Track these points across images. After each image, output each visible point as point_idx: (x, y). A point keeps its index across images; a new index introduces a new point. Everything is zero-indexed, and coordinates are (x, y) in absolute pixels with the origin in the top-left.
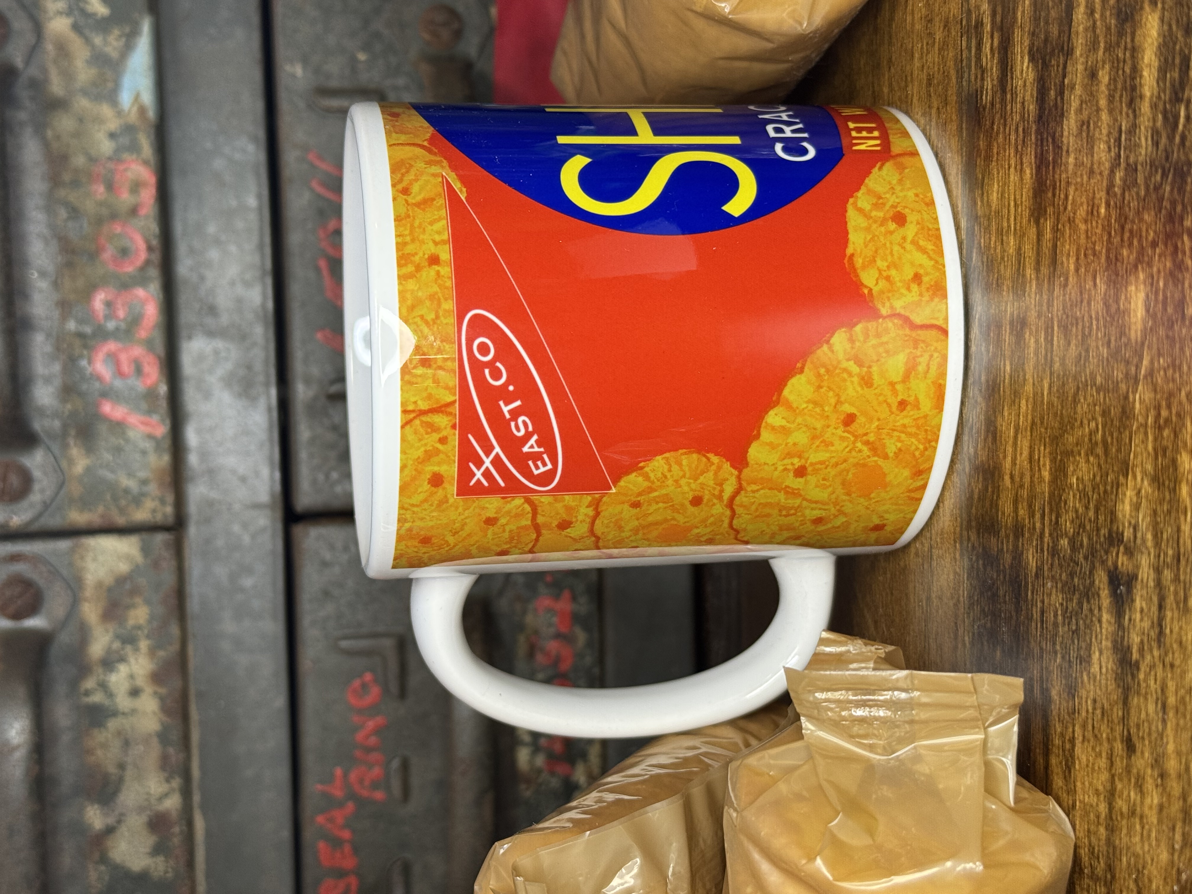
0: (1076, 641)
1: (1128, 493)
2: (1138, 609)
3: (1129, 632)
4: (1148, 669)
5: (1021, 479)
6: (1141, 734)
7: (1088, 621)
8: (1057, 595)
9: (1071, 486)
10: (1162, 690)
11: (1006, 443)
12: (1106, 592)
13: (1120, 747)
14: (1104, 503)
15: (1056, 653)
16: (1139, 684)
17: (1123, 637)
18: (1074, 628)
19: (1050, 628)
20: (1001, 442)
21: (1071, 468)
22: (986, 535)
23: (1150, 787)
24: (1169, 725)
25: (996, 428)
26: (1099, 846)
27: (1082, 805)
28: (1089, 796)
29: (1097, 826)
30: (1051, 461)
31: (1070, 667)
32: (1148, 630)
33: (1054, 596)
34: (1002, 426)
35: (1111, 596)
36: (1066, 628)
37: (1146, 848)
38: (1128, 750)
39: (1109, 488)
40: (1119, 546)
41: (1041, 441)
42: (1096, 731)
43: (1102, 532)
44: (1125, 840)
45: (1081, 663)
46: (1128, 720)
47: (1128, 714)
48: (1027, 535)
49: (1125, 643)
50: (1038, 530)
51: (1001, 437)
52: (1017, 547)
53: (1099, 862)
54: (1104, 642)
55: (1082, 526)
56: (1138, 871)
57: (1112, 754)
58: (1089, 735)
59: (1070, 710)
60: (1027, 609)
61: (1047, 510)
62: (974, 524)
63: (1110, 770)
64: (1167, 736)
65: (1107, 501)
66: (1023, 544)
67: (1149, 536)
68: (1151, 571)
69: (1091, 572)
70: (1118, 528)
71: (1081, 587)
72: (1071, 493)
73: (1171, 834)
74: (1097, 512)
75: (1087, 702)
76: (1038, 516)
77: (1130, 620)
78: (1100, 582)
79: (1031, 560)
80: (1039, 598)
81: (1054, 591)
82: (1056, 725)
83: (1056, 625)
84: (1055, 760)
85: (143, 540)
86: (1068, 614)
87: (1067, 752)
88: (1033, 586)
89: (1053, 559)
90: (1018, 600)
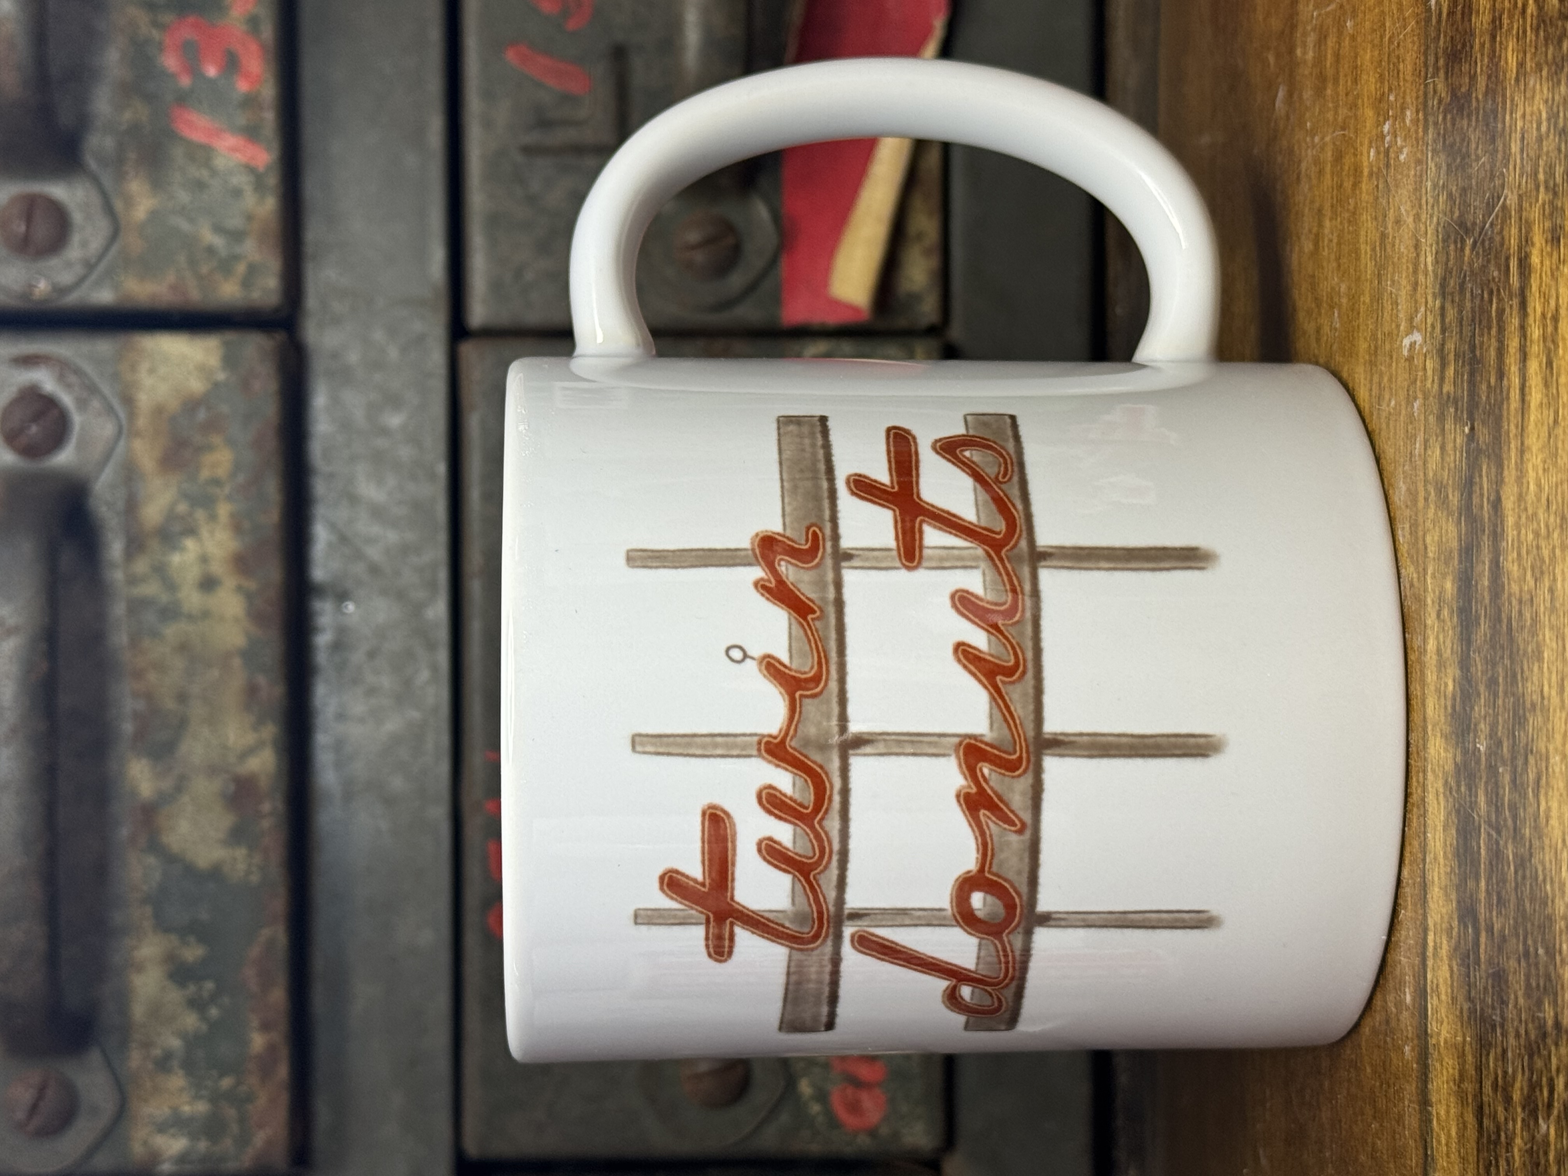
8: (1541, 91)
15: (1537, 187)
19: (1531, 153)
22: (1457, 67)
31: (1555, 194)
33: (1537, 97)
48: (1506, 21)
52: (1494, 51)
59: (1554, 267)
60: (1504, 145)
62: (1441, 62)
66: (1501, 43)
79: (1511, 60)
80: (1519, 114)
81: (1538, 87)
82: (1535, 306)
83: (1540, 139)
84: (1533, 366)
85: (226, 344)
86: (1555, 109)
87: (1549, 339)
88: (1512, 100)
89: (1537, 36)
90: (1493, 140)
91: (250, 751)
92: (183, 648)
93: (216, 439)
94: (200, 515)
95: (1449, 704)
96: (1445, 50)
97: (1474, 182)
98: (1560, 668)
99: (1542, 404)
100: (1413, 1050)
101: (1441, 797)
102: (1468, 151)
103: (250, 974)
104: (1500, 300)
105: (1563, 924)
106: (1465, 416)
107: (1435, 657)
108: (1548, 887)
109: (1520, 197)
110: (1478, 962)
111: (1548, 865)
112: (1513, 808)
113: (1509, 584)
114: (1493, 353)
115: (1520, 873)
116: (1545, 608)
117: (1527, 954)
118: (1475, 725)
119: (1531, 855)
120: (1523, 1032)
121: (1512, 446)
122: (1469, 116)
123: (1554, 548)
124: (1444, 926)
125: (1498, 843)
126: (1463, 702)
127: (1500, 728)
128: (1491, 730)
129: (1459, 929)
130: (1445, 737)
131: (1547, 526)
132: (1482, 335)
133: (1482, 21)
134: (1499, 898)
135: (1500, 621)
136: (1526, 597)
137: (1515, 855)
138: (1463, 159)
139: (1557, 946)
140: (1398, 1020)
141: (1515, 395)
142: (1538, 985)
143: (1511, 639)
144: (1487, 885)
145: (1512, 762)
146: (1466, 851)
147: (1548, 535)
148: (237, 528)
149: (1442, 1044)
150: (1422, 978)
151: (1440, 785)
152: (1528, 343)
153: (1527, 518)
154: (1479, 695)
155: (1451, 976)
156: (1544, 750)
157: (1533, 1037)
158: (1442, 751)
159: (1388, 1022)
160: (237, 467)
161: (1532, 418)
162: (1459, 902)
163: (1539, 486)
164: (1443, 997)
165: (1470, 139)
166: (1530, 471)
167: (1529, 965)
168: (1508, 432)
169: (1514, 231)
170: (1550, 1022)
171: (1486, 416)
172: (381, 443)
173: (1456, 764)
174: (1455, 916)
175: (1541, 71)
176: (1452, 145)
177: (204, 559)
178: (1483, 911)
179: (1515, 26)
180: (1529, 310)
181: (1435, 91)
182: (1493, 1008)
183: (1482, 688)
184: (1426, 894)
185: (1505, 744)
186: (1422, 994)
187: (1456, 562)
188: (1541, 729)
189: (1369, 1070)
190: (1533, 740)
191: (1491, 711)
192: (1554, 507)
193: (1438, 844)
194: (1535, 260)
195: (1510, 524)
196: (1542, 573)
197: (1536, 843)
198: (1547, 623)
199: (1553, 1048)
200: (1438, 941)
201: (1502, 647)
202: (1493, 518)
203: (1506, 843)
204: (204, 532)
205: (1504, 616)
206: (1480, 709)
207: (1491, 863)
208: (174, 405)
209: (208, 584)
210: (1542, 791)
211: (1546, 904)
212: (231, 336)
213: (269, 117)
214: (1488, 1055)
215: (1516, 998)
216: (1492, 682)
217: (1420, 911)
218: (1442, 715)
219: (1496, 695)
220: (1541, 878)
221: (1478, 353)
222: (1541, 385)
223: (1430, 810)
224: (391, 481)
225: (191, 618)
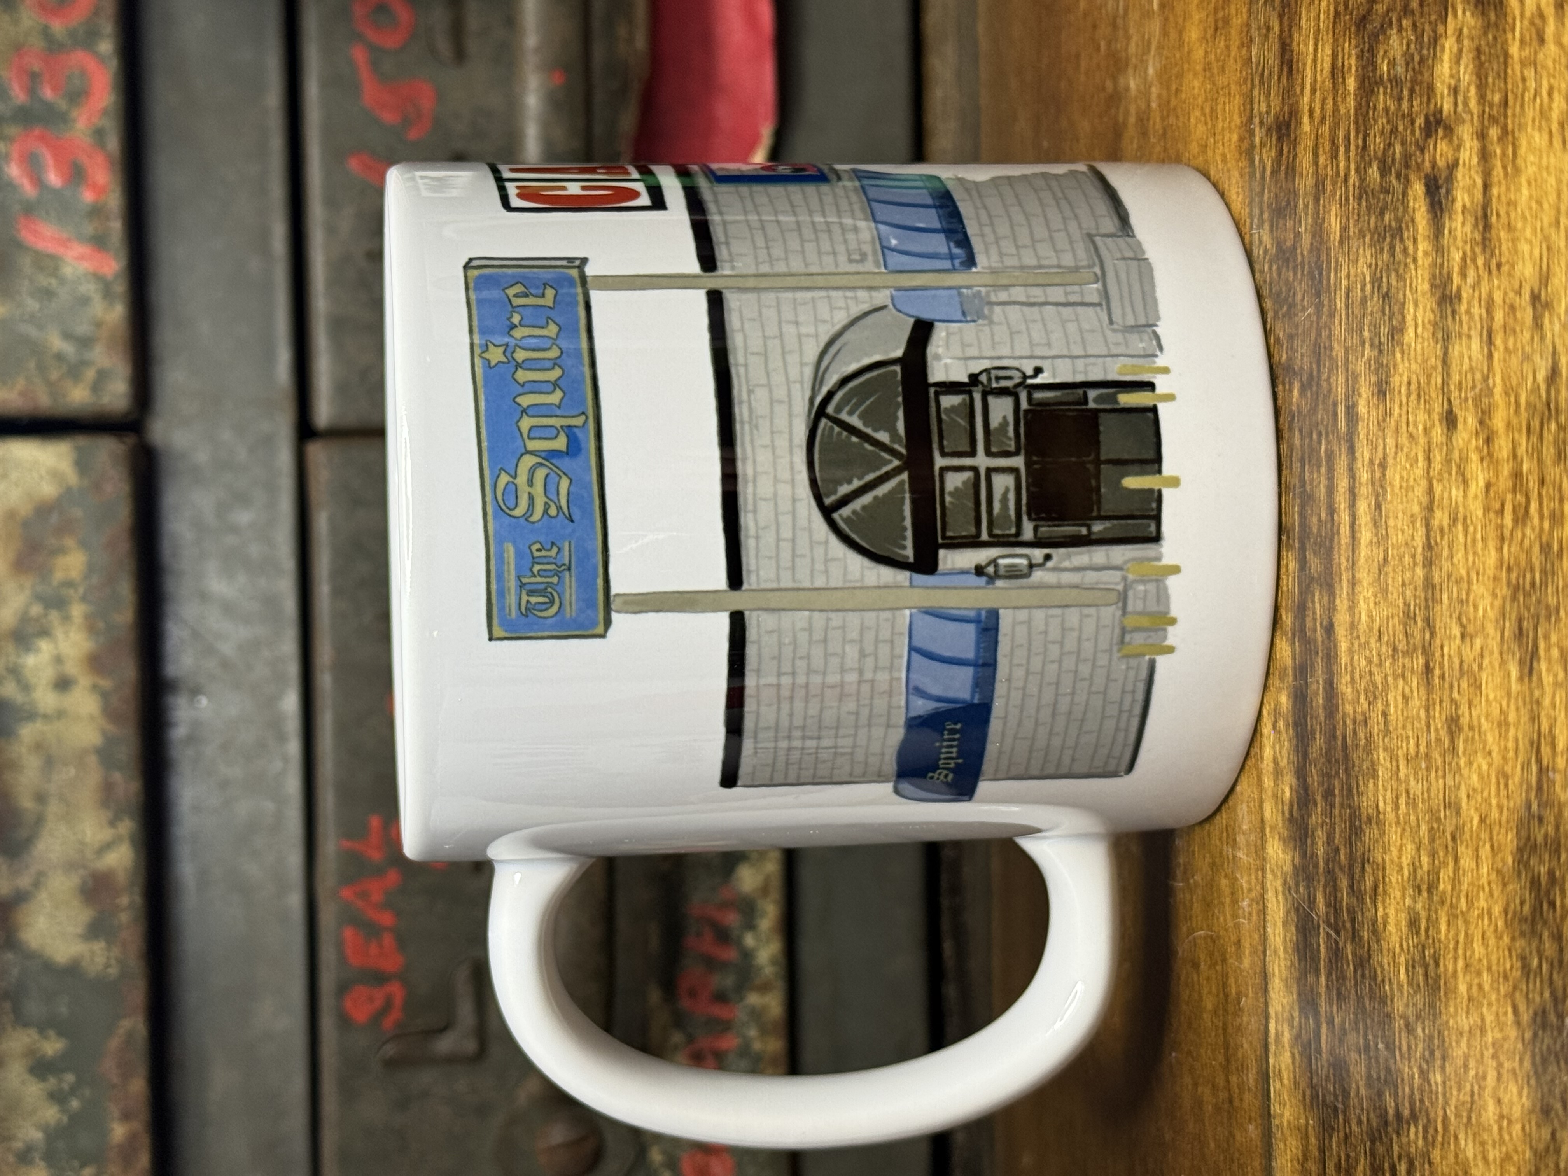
0: (1387, 308)
1: (1447, 45)
2: (1460, 210)
3: (1449, 251)
4: (1471, 291)
5: (1322, 109)
6: (1463, 395)
7: (1401, 271)
8: (1365, 255)
9: (1381, 77)
10: (1489, 311)
11: (1304, 65)
12: (1424, 209)
13: (1439, 431)
14: (1419, 77)
15: (1363, 343)
16: (1461, 321)
17: (1442, 265)
18: (1385, 289)
19: (1356, 311)
20: (1298, 70)
21: (1381, 53)
22: (1281, 222)
23: (1474, 468)
24: (1496, 356)
25: (1292, 51)
26: (1415, 597)
27: (1395, 552)
28: (1403, 532)
29: (1414, 571)
30: (1357, 58)
31: (1380, 351)
32: (1472, 232)
33: (1361, 261)
34: (1299, 44)
35: (1428, 212)
36: (1375, 299)
37: (1471, 559)
38: (1448, 429)
39: (1425, 52)
40: (1436, 131)
41: (1345, 35)
42: (1411, 428)
43: (1417, 124)
44: (1446, 565)
45: (1393, 338)
46: (1448, 384)
47: (1448, 375)
48: (1329, 188)
49: (1445, 271)
50: (1342, 174)
51: (1298, 61)
52: (1318, 213)
53: (1416, 622)
54: (1419, 288)
55: (1394, 131)
56: (1462, 601)
57: (1429, 451)
58: (1404, 439)
59: (1381, 418)
60: (1330, 301)
61: (1353, 134)
62: (1266, 216)
63: (1428, 473)
64: (1494, 375)
65: (1421, 73)
66: (1324, 206)
67: (1473, 90)
68: (1475, 141)
69: (1405, 194)
70: (1436, 104)
71: (1393, 224)
72: (1381, 90)
73: (1499, 521)
74: (1411, 100)
75: (1400, 392)
76: (1342, 149)
77: (1450, 232)
78: (1415, 199)
79: (1334, 224)
80: (1343, 274)
81: (1361, 251)
82: (1364, 452)
83: (1364, 301)
84: (1362, 507)
85: (79, 450)
86: (1378, 275)
87: (1377, 484)
88: (1337, 261)
89: (1359, 204)
90: (1318, 295)
91: (106, 847)
92: (39, 747)
93: (69, 542)
94: (54, 615)
95: (1286, 808)
96: (1270, 206)
97: (1300, 331)
98: (1395, 787)
99: (1371, 542)
100: (1257, 1128)
101: (1280, 897)
102: (1294, 300)
103: (109, 1067)
104: (1328, 442)
105: (1402, 1022)
106: (1297, 545)
107: (1271, 765)
108: (1387, 987)
109: (1347, 350)
110: (1319, 1051)
111: (1386, 967)
112: (1352, 912)
113: (1343, 704)
114: (1323, 490)
115: (1359, 972)
116: (1379, 730)
117: (1367, 1047)
118: (1313, 832)
119: (1370, 957)
120: (1364, 1119)
121: (1344, 577)
122: (1295, 269)
123: (1386, 675)
124: (1285, 1015)
125: (1336, 943)
126: (1300, 809)
127: (1337, 836)
128: (1328, 838)
129: (1300, 1018)
130: (1284, 841)
131: (1379, 655)
132: (1312, 472)
133: (1305, 183)
134: (1339, 994)
135: (1334, 737)
136: (1360, 718)
137: (1354, 954)
138: (1289, 308)
139: (1397, 1043)
140: (1241, 1100)
141: (1345, 530)
142: (1379, 1078)
143: (1346, 756)
144: (1327, 980)
145: (1349, 869)
146: (1305, 947)
147: (1380, 664)
148: (91, 629)
149: (1285, 1124)
150: (1264, 1062)
151: (1279, 884)
152: (1357, 485)
153: (1360, 645)
154: (1316, 804)
155: (1293, 1063)
156: (1380, 859)
157: (1375, 1124)
158: (1280, 852)
159: (1231, 1102)
160: (91, 569)
161: (1362, 554)
162: (1299, 994)
163: (1370, 616)
164: (1286, 1082)
165: (1295, 290)
166: (1362, 602)
167: (1370, 1058)
168: (1340, 564)
169: (1341, 379)
170: (1391, 1112)
171: (1317, 548)
172: (231, 540)
173: (1294, 866)
174: (1296, 1007)
175: (1364, 237)
176: (1279, 294)
177: (58, 660)
178: (1323, 1004)
179: (1338, 194)
180: (1358, 455)
181: (1261, 241)
182: (1336, 1096)
183: (1319, 798)
184: (1266, 984)
185: (1342, 852)
186: (1265, 1077)
187: (1291, 678)
188: (1377, 841)
189: (1212, 1145)
190: (1369, 851)
191: (1328, 820)
192: (1386, 639)
193: (1277, 938)
194: (1362, 409)
195: (1343, 649)
196: (1375, 698)
197: (1375, 946)
198: (1381, 744)
199: (1395, 1137)
200: (1279, 1028)
201: (1337, 761)
202: (1326, 642)
203: (1345, 943)
204: (59, 633)
205: (1338, 733)
206: (1315, 819)
207: (1330, 961)
208: (25, 510)
209: (63, 684)
210: (1380, 898)
211: (1385, 1003)
212: (83, 441)
213: (116, 227)
214: (1331, 1137)
215: (1358, 1087)
216: (1329, 794)
217: (1262, 1000)
218: (1280, 819)
219: (1332, 806)
220: (1380, 978)
221: (1308, 488)
222: (1371, 525)
223: (1270, 906)
224: (242, 579)
225: (46, 717)
